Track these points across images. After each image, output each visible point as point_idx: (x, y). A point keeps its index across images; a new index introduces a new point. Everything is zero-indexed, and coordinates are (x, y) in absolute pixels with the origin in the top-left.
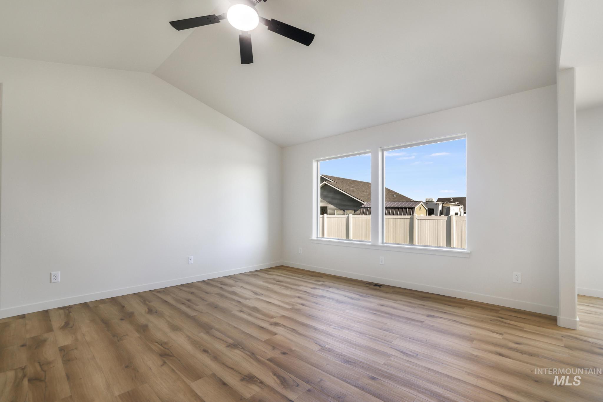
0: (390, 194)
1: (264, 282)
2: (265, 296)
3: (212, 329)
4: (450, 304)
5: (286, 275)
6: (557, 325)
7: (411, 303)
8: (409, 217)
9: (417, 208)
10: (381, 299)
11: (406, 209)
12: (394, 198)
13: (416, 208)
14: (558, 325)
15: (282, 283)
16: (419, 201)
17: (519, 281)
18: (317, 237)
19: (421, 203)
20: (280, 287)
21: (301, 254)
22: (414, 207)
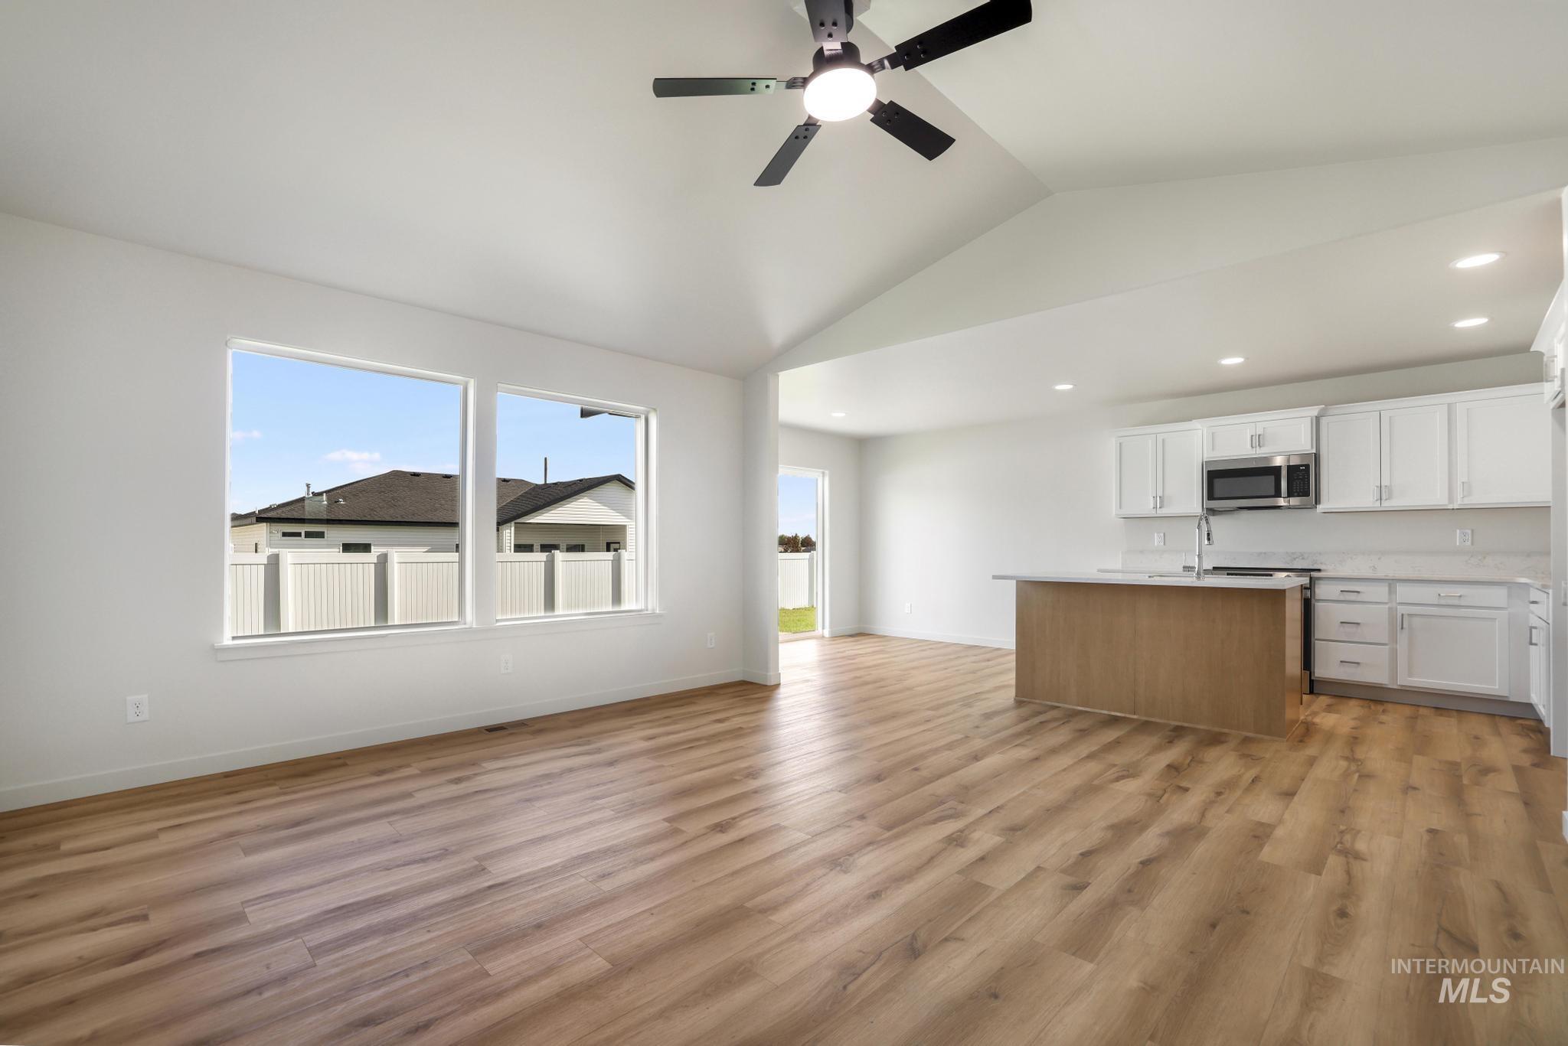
6: (766, 685)
14: (768, 684)
18: (233, 639)
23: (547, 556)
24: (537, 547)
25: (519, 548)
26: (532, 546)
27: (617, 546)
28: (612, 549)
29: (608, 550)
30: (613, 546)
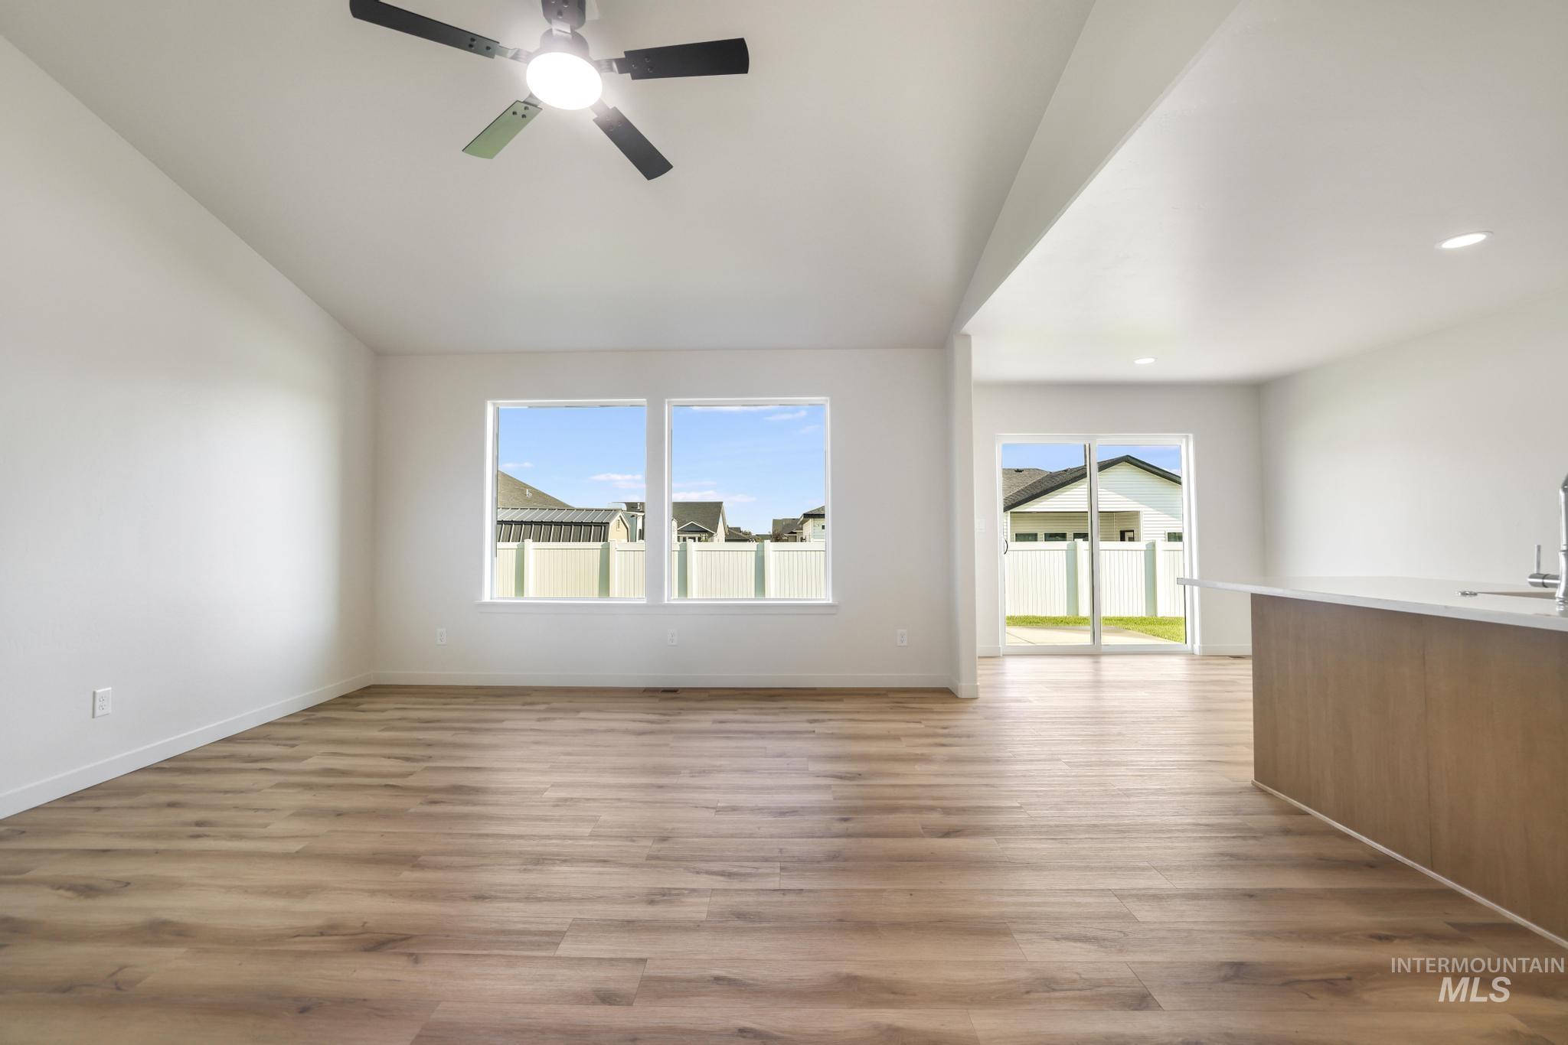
0: (511, 487)
1: (383, 730)
2: (443, 758)
3: (419, 856)
4: (820, 698)
5: (424, 704)
6: (957, 697)
7: (762, 708)
8: (599, 545)
9: (613, 524)
10: (708, 713)
11: (589, 528)
12: (528, 500)
13: (611, 525)
14: (959, 696)
15: (443, 724)
16: (615, 510)
17: (905, 644)
18: (491, 599)
19: (620, 514)
20: (454, 732)
21: (444, 645)
22: (608, 523)
23: (1068, 545)
24: (1041, 536)
25: (1020, 537)
26: (1036, 535)
27: (1130, 534)
28: (1127, 538)
29: (1123, 539)
30: (1128, 535)
